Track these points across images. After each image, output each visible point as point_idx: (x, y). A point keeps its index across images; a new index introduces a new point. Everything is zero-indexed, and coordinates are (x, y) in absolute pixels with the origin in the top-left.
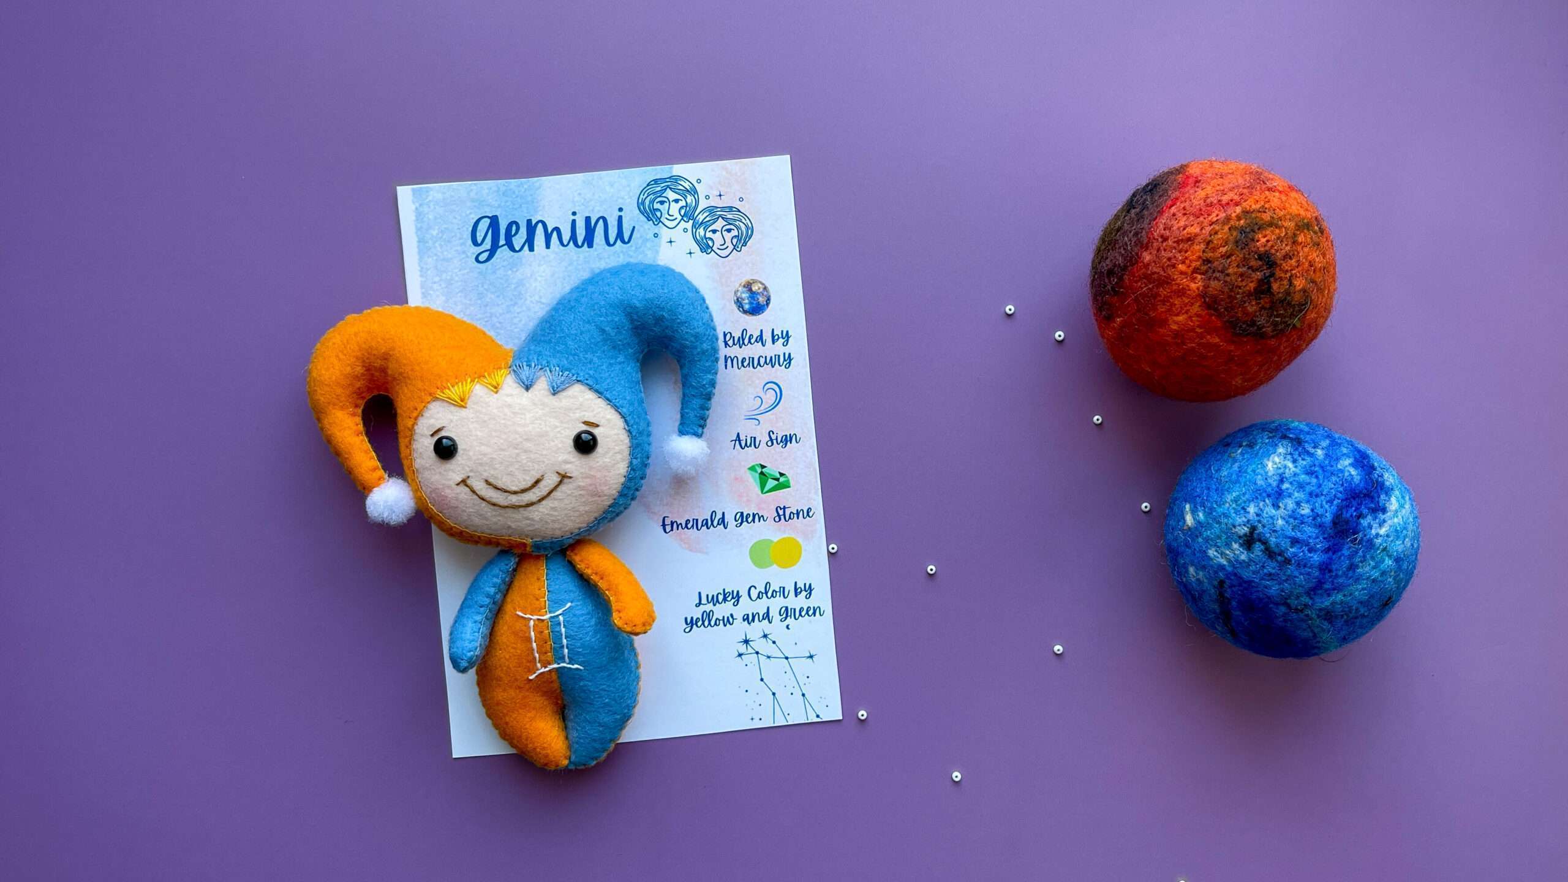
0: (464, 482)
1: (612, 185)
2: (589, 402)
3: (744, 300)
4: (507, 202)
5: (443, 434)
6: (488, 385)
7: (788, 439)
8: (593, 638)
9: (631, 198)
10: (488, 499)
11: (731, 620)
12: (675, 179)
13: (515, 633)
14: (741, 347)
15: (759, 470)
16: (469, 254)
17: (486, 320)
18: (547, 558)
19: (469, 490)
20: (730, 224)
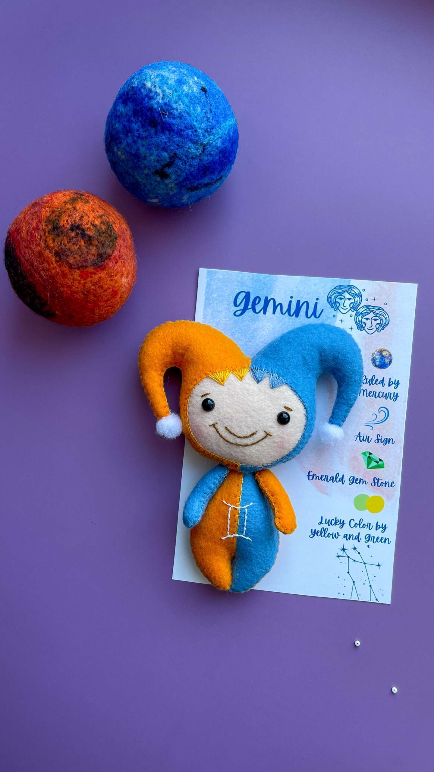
0: (214, 425)
1: (315, 285)
2: (290, 396)
3: (376, 359)
4: (256, 285)
5: (208, 397)
6: (237, 376)
7: (388, 441)
8: (260, 525)
10: (224, 438)
11: (337, 536)
12: (351, 287)
13: (220, 512)
14: (370, 385)
15: (368, 455)
16: (231, 310)
18: (245, 475)
19: (215, 430)
20: (377, 316)
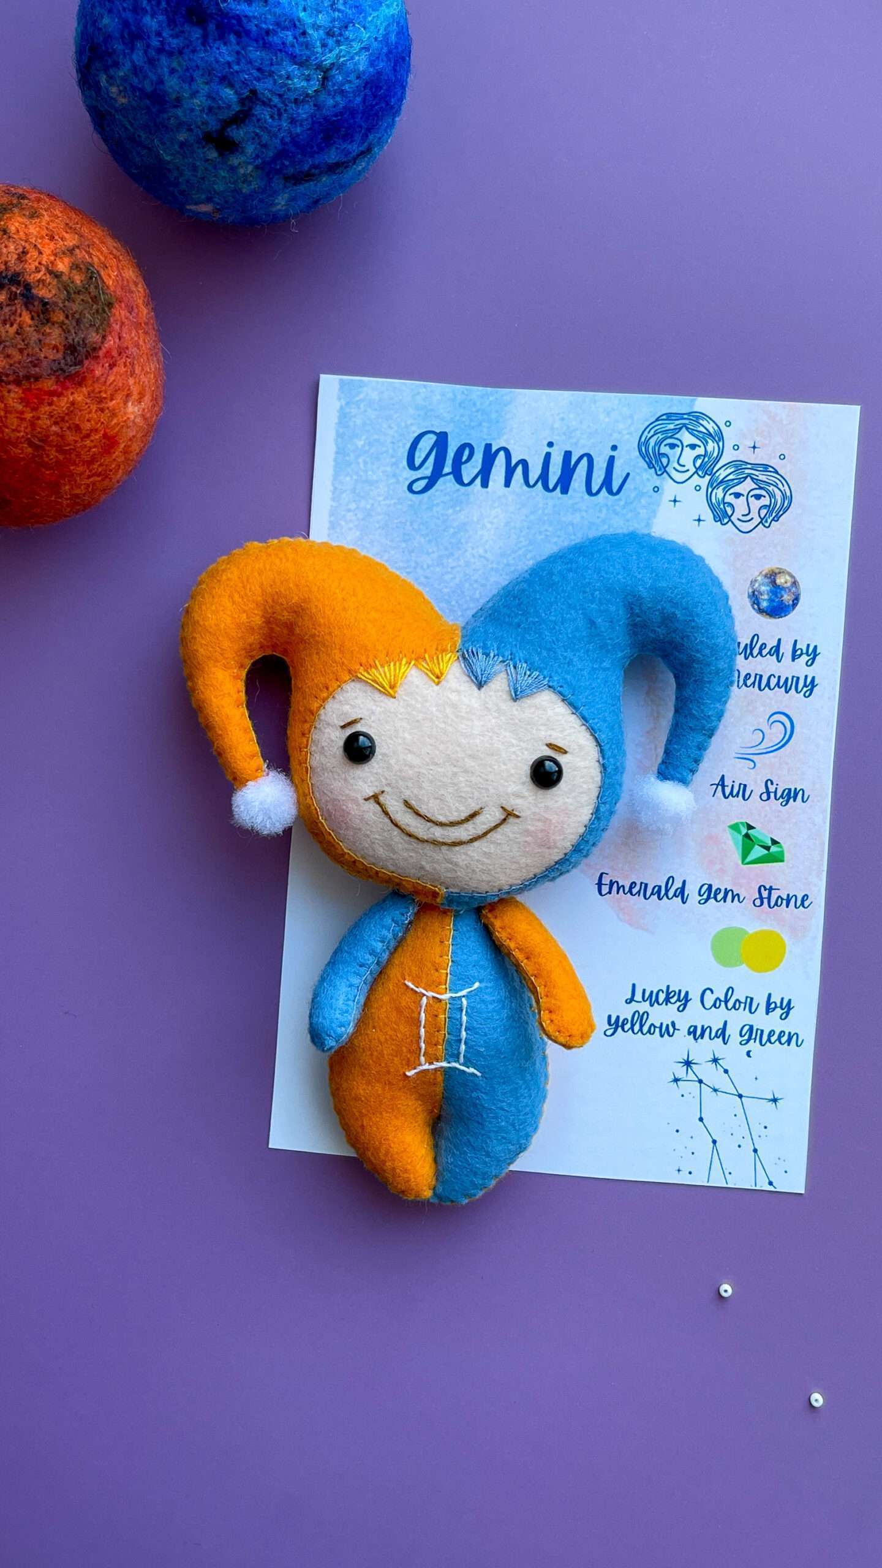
0: (375, 798)
1: (607, 413)
2: (560, 718)
3: (761, 595)
4: (462, 416)
5: (359, 728)
6: (428, 672)
7: (792, 795)
8: (501, 1036)
9: (630, 434)
10: (403, 827)
11: (671, 1030)
12: (697, 417)
13: (399, 1010)
14: (746, 658)
15: (744, 831)
16: (401, 479)
17: (408, 570)
18: (457, 915)
19: (379, 809)
20: (761, 488)
